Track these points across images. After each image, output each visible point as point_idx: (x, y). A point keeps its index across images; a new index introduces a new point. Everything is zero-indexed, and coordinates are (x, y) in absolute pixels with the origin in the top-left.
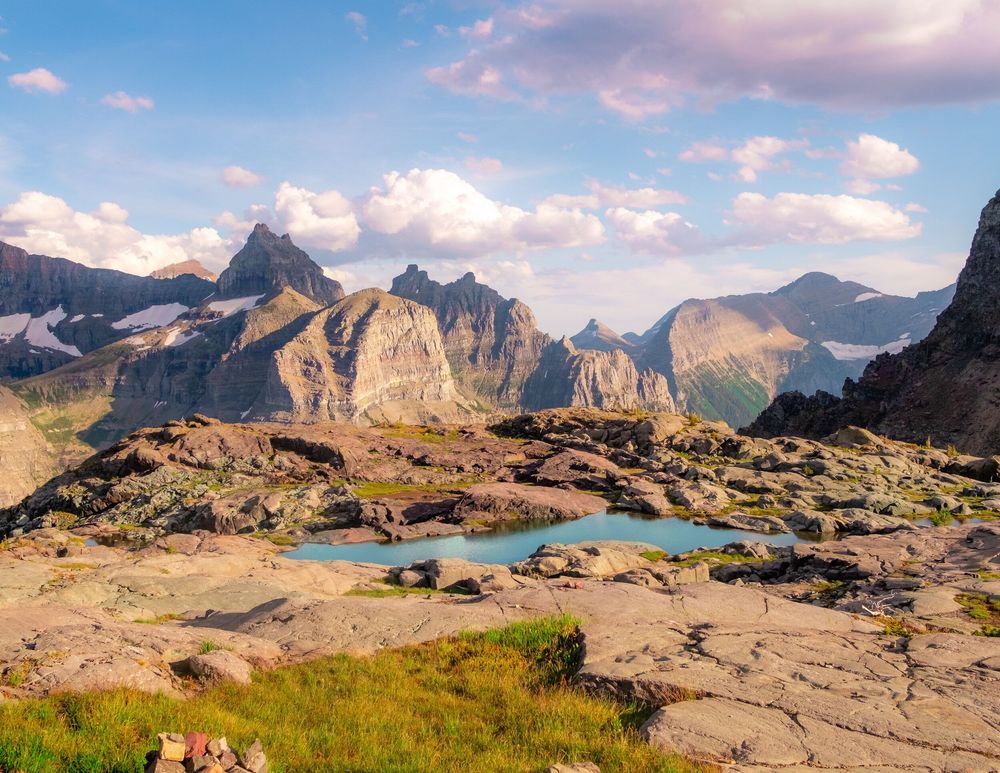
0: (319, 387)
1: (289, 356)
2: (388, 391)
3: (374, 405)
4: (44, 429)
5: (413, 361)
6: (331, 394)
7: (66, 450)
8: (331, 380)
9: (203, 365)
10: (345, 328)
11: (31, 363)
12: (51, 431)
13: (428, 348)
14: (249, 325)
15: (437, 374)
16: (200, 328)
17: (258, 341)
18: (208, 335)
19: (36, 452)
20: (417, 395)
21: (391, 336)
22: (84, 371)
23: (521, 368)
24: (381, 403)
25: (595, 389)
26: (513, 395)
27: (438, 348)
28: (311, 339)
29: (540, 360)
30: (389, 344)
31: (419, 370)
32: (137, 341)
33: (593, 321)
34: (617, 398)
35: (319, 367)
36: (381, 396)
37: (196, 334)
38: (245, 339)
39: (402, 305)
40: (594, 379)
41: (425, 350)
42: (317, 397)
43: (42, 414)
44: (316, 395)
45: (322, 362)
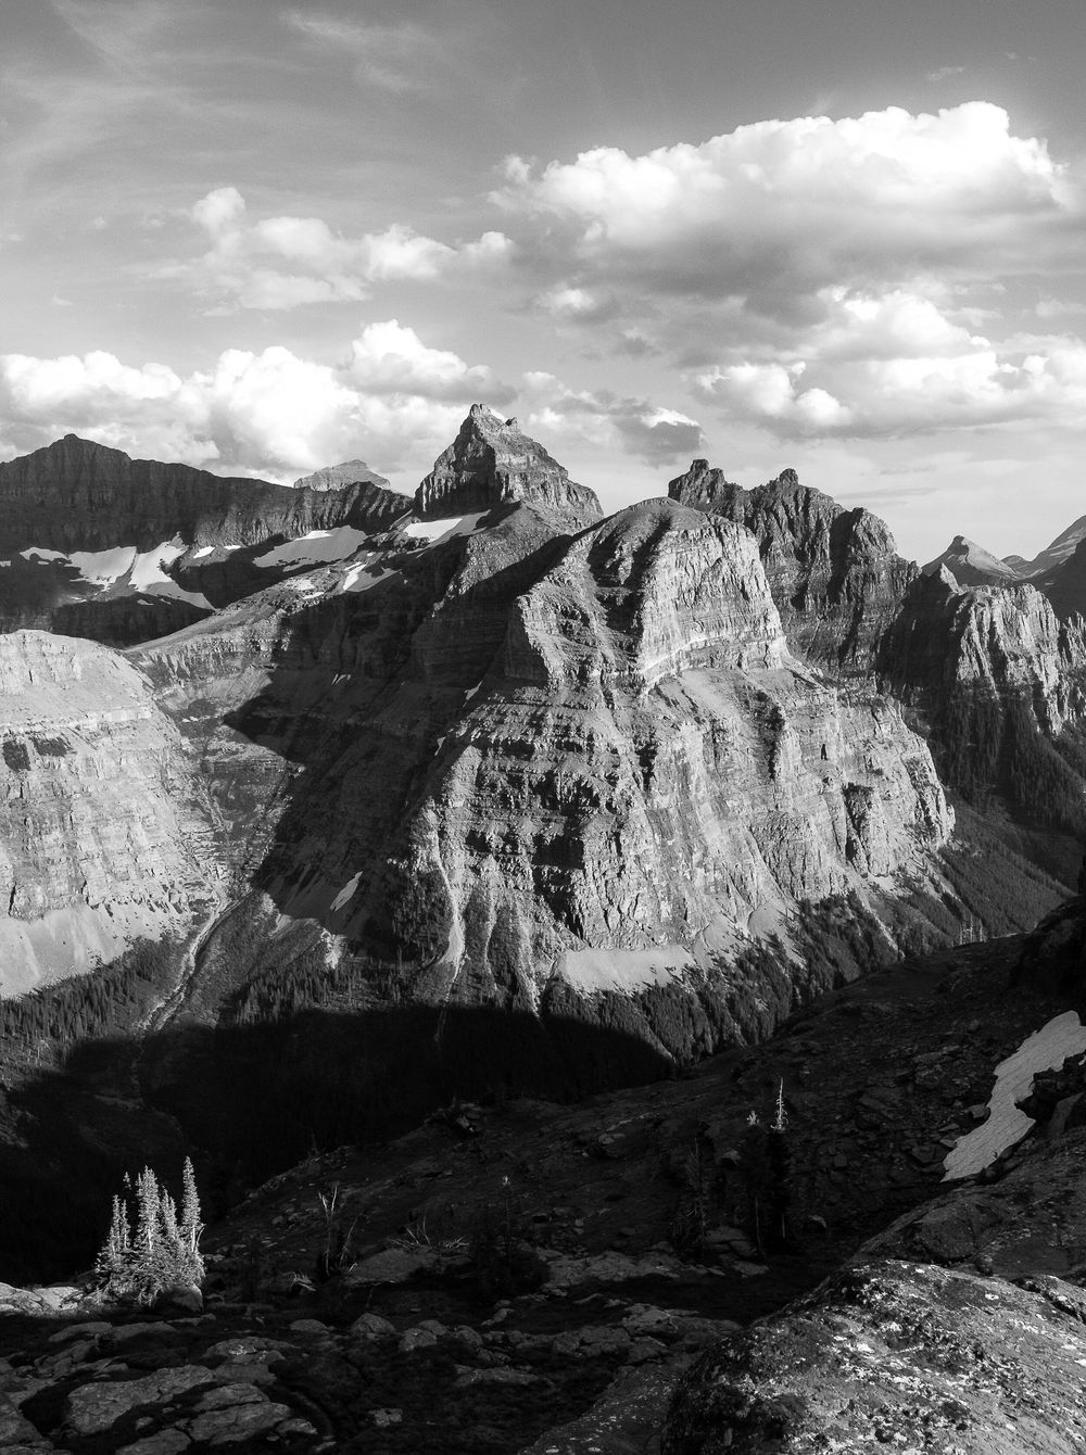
0: (586, 651)
1: (540, 604)
2: (688, 655)
3: (670, 677)
4: (176, 716)
5: (724, 609)
6: (605, 661)
7: (210, 748)
8: (603, 637)
9: (402, 619)
10: (622, 560)
11: (141, 618)
12: (185, 720)
13: (747, 588)
14: (473, 558)
15: (761, 628)
16: (393, 563)
17: (487, 581)
18: (408, 575)
19: (167, 751)
20: (732, 660)
21: (690, 571)
22: (229, 630)
23: (875, 616)
24: (679, 674)
25: (993, 648)
26: (864, 657)
27: (762, 588)
28: (572, 578)
29: (905, 602)
30: (688, 582)
31: (734, 622)
32: (303, 584)
33: (958, 539)
34: (1030, 661)
35: (586, 620)
36: (678, 663)
37: (388, 572)
38: (467, 579)
39: (706, 522)
40: (992, 631)
41: (743, 591)
42: (584, 667)
43: (171, 695)
44: (583, 663)
45: (589, 613)
